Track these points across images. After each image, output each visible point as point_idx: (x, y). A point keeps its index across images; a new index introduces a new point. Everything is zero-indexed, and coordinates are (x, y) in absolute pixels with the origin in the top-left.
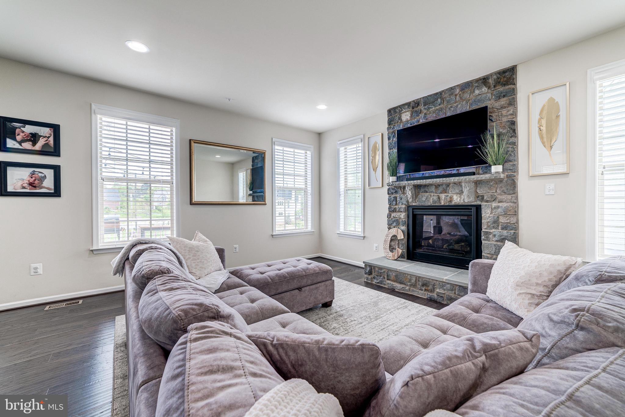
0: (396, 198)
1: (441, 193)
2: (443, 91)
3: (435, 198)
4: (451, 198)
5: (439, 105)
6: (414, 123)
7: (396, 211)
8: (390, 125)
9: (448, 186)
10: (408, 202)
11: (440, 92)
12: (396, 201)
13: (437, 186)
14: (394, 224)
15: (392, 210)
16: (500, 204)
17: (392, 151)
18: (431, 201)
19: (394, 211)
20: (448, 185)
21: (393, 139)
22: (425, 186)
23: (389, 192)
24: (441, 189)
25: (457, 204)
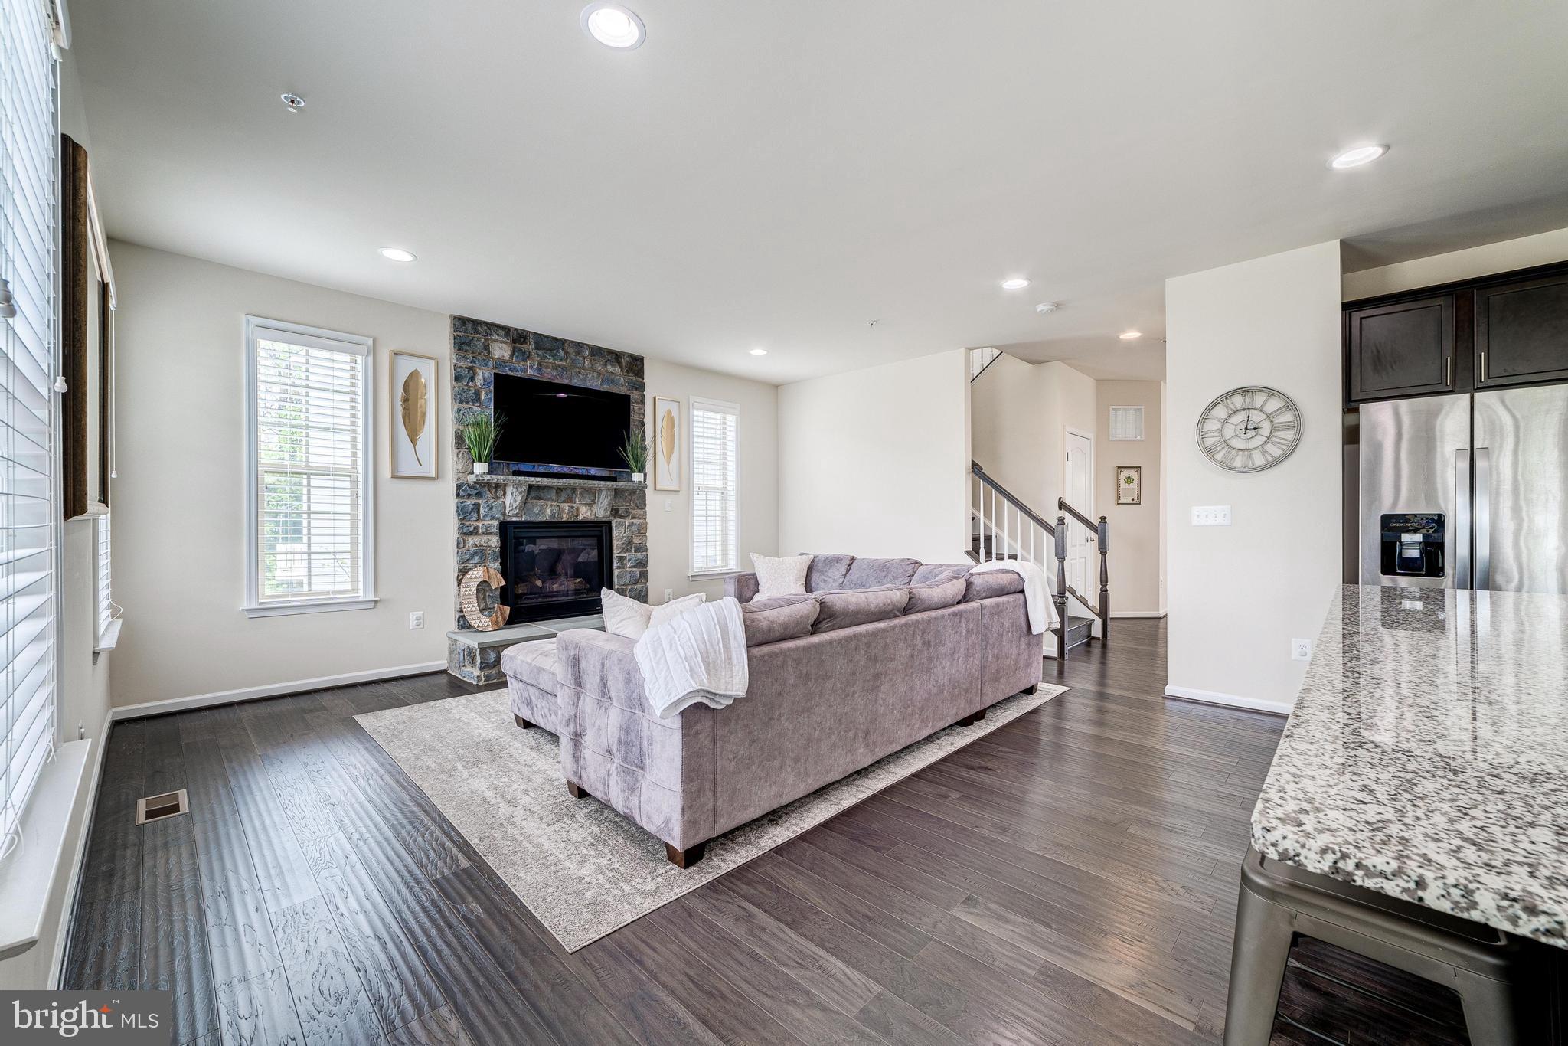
0: (477, 507)
1: (564, 502)
2: (566, 341)
3: (555, 509)
4: (578, 510)
5: (561, 360)
6: (517, 371)
7: (476, 534)
8: (459, 350)
9: (574, 492)
10: (504, 514)
11: (561, 340)
12: (478, 512)
13: (559, 490)
14: (477, 559)
15: (465, 532)
16: (634, 521)
17: (464, 405)
18: (548, 512)
19: (475, 532)
20: (574, 490)
21: (468, 383)
22: (539, 488)
23: (461, 493)
24: (564, 496)
25: (586, 520)
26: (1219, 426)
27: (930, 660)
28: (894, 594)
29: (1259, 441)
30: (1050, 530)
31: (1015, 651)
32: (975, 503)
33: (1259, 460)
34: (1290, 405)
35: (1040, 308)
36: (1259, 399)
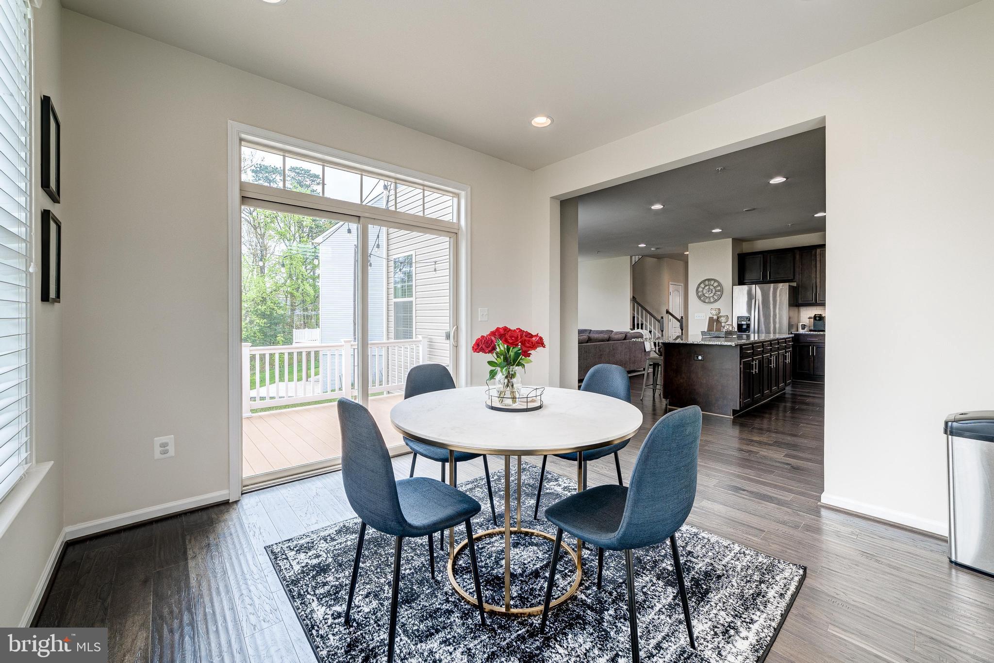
26: (702, 290)
27: (614, 353)
28: (606, 336)
29: (712, 294)
30: (659, 321)
31: (640, 356)
32: (634, 310)
33: (712, 300)
34: (720, 285)
35: (652, 249)
36: (712, 282)
